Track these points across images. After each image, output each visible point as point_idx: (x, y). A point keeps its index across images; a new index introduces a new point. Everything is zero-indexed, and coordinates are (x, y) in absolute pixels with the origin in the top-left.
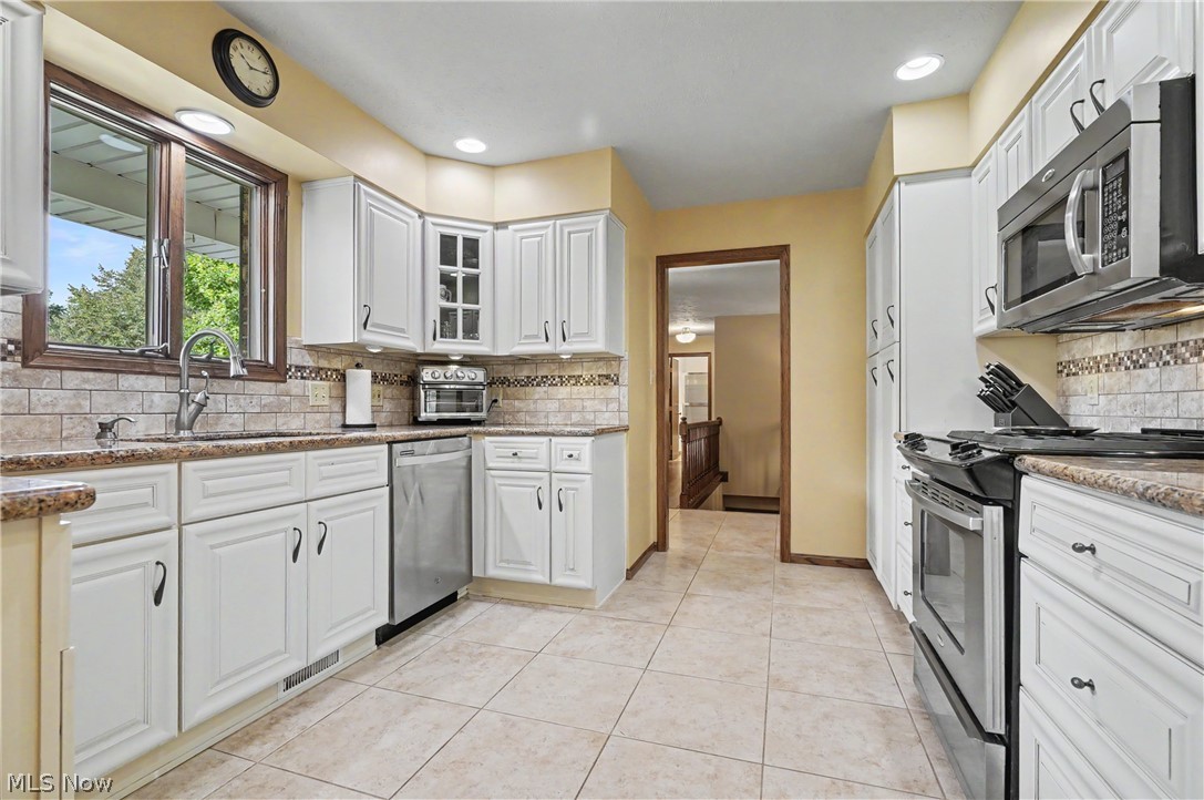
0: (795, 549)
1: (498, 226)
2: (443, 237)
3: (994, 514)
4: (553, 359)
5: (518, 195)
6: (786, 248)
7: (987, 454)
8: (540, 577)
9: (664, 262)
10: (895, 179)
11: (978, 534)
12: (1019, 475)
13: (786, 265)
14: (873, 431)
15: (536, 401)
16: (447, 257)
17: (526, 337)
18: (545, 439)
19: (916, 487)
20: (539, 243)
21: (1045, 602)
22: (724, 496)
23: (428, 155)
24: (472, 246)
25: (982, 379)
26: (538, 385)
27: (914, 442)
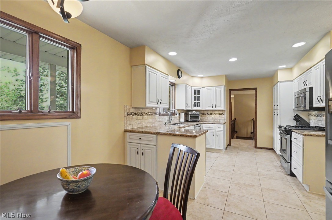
0: (258, 146)
1: (203, 87)
2: (194, 90)
3: (289, 136)
4: (213, 110)
5: (206, 82)
6: (256, 88)
7: (288, 129)
8: (213, 147)
9: (230, 90)
10: (278, 82)
11: (287, 139)
12: (292, 132)
13: (256, 92)
14: (274, 123)
15: (208, 117)
16: (195, 93)
17: (208, 107)
18: (214, 125)
19: (280, 134)
20: (211, 91)
21: (294, 146)
22: (236, 137)
23: (192, 77)
24: (199, 91)
25: (294, 116)
26: (208, 114)
27: (280, 127)
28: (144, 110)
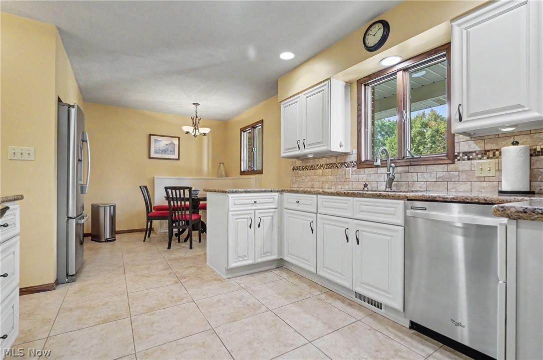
28: (316, 160)
